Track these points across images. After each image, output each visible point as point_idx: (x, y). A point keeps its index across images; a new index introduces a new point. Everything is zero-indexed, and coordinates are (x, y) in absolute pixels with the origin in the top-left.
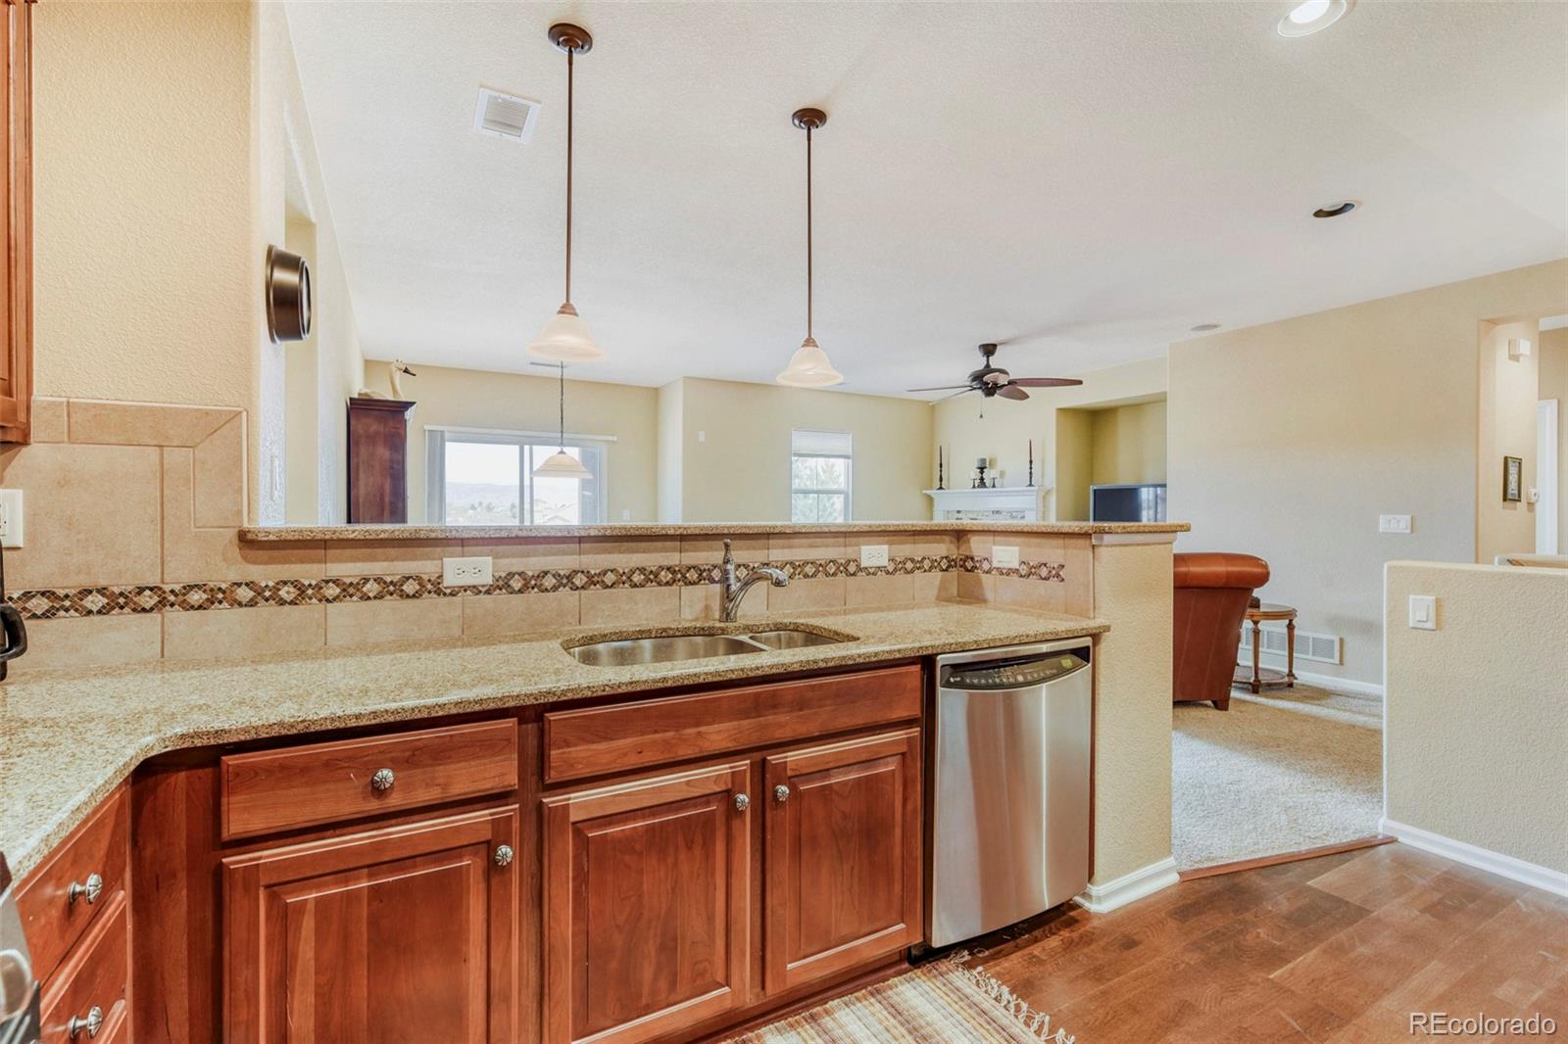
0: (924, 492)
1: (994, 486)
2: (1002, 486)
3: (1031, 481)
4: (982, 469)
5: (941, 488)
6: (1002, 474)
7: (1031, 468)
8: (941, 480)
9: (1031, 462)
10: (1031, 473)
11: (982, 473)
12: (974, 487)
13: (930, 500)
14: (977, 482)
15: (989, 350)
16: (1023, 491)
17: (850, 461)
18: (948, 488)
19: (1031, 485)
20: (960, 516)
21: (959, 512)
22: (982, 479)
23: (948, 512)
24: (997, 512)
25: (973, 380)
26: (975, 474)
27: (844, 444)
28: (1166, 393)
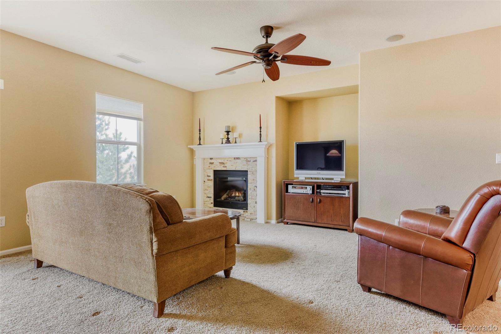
0: (189, 146)
1: (236, 142)
2: (240, 142)
3: (260, 139)
4: (228, 132)
5: (200, 144)
6: (240, 136)
7: (261, 131)
8: (200, 139)
9: (261, 128)
10: (261, 135)
11: (228, 134)
12: (222, 143)
13: (192, 151)
14: (225, 141)
15: (268, 31)
16: (256, 145)
17: (142, 123)
18: (204, 144)
19: (260, 141)
20: (212, 161)
21: (211, 159)
22: (228, 138)
23: (204, 159)
24: (237, 158)
25: (259, 52)
26: (223, 135)
27: (139, 110)
28: (357, 86)
